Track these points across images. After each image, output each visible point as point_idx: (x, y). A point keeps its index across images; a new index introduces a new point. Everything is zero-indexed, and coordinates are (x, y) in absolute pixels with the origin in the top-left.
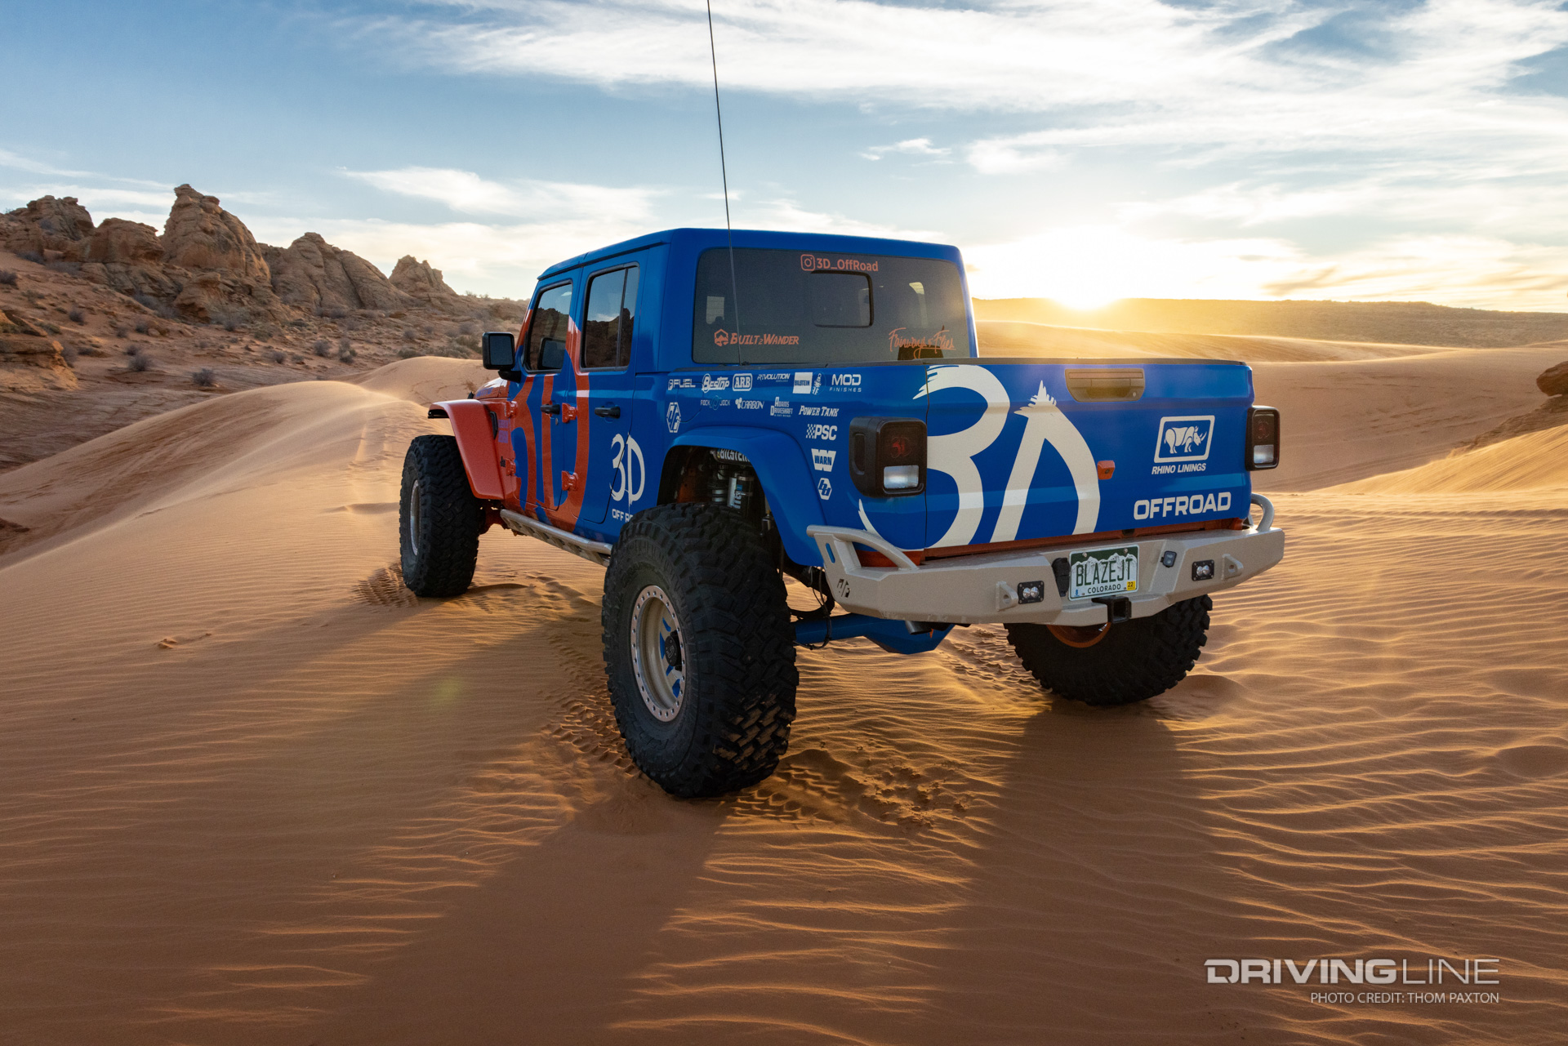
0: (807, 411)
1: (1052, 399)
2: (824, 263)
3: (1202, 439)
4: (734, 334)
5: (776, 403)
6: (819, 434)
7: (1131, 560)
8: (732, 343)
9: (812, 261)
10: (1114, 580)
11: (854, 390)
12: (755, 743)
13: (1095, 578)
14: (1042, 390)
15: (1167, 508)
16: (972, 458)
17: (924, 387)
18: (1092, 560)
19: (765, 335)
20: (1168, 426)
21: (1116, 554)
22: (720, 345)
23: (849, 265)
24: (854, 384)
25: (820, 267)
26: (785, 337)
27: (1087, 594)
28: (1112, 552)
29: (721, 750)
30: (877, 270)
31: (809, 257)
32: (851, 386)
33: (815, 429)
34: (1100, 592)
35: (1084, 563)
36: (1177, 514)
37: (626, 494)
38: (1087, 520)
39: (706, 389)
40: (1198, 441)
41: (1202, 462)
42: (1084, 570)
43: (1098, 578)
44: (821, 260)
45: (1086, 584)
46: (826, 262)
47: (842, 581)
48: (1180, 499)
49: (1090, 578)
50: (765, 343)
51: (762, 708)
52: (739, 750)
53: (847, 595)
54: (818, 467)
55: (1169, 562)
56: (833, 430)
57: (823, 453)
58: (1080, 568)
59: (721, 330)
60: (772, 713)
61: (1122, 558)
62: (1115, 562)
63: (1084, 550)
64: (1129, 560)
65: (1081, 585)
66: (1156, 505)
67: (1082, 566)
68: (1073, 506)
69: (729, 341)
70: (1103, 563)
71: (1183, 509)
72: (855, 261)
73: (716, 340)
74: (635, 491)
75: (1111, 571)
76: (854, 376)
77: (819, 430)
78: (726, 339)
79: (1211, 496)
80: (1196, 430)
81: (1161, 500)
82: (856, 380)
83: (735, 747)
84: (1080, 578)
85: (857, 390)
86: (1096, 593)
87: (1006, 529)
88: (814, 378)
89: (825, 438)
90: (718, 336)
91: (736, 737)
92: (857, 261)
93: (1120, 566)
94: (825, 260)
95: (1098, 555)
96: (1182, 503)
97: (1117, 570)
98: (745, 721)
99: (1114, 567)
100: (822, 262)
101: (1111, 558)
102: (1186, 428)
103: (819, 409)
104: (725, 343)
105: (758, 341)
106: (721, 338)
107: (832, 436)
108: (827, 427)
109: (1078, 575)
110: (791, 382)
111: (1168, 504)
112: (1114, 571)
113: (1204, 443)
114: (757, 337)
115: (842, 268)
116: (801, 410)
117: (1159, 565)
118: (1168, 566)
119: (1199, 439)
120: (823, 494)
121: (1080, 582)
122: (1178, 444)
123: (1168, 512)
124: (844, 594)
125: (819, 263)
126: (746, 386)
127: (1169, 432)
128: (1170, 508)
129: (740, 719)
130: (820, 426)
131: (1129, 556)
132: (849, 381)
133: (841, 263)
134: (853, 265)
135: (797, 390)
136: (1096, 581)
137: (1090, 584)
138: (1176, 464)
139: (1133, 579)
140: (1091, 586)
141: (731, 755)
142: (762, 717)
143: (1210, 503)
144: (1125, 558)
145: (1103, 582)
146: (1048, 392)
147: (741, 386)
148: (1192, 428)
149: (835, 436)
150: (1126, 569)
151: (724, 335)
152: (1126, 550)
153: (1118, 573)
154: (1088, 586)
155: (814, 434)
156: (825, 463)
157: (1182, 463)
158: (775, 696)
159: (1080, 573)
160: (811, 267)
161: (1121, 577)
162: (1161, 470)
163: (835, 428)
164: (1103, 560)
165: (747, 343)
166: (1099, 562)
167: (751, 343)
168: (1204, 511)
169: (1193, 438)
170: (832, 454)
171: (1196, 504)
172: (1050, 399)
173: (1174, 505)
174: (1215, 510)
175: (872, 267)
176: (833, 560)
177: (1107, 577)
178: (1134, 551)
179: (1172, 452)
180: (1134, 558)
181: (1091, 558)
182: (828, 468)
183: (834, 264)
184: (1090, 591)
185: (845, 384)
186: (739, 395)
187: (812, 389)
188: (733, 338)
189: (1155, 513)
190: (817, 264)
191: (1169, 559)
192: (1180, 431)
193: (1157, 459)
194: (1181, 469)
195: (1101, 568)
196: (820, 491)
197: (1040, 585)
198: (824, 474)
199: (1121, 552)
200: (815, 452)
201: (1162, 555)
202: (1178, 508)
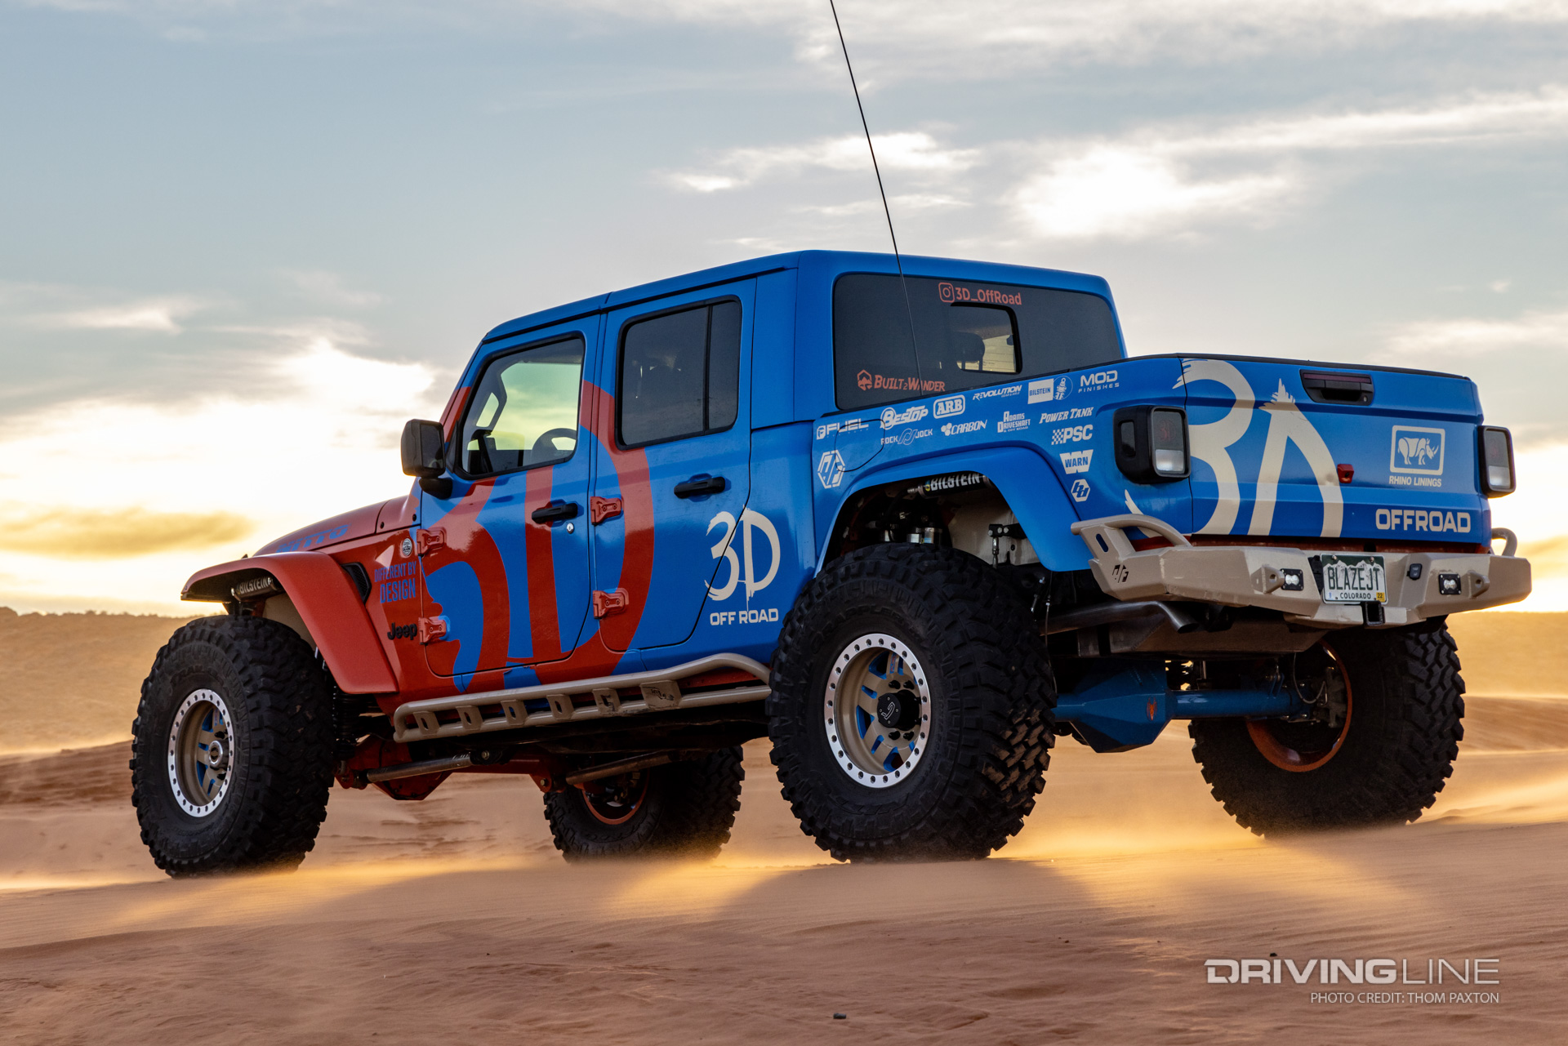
0: (1048, 418)
1: (1291, 397)
2: (964, 294)
3: (1435, 452)
4: (877, 377)
5: (1005, 419)
6: (1069, 437)
7: (1378, 570)
8: (876, 386)
9: (951, 290)
10: (1364, 589)
11: (1111, 386)
12: (1020, 765)
13: (1346, 584)
14: (1282, 388)
15: (1408, 522)
16: (1227, 449)
17: (1181, 378)
18: (1341, 565)
19: (909, 379)
20: (1400, 435)
21: (1363, 562)
22: (864, 388)
23: (990, 296)
24: (1109, 380)
25: (959, 299)
26: (930, 382)
27: (1339, 599)
28: (1359, 559)
29: (991, 770)
30: (1020, 303)
31: (947, 286)
32: (1106, 383)
33: (1063, 433)
34: (1352, 599)
35: (1334, 566)
36: (1418, 529)
37: (741, 588)
38: (1332, 525)
39: (887, 425)
40: (1431, 454)
41: (1437, 477)
42: (1335, 574)
43: (1348, 584)
44: (959, 289)
45: (1338, 588)
46: (966, 292)
47: (1117, 567)
48: (1419, 513)
49: (1341, 583)
50: (910, 388)
51: (1028, 723)
52: (1007, 771)
53: (1125, 579)
54: (1069, 470)
55: (1416, 575)
56: (1088, 430)
57: (1076, 455)
58: (1331, 571)
59: (864, 371)
60: (1037, 731)
61: (1369, 566)
62: (1363, 569)
63: (1335, 554)
64: (1376, 570)
65: (1334, 588)
66: (1396, 517)
67: (1332, 569)
68: (1318, 508)
69: (873, 384)
70: (1352, 569)
71: (1424, 524)
72: (996, 292)
73: (860, 383)
74: (758, 577)
75: (1360, 579)
76: (1108, 373)
77: (1069, 433)
78: (869, 382)
79: (1450, 515)
80: (1428, 443)
81: (1401, 511)
82: (1112, 376)
83: (1002, 767)
84: (1332, 581)
85: (1114, 385)
86: (1348, 599)
87: (1261, 524)
88: (1056, 384)
89: (1079, 439)
90: (861, 379)
91: (1004, 754)
92: (998, 292)
93: (1369, 574)
94: (964, 289)
95: (1348, 560)
96: (1422, 518)
97: (1366, 578)
98: (1013, 736)
99: (1363, 574)
100: (961, 292)
101: (1359, 565)
102: (1417, 440)
103: (1067, 412)
104: (869, 387)
105: (903, 385)
106: (864, 381)
107: (1087, 435)
108: (1080, 428)
109: (1330, 578)
110: (1025, 393)
111: (1409, 517)
112: (1363, 579)
113: (1437, 456)
114: (901, 380)
115: (983, 300)
116: (1042, 418)
117: (1406, 579)
118: (1415, 579)
119: (1431, 452)
120: (1079, 496)
121: (1332, 585)
122: (1411, 455)
123: (1408, 525)
124: (1122, 579)
125: (959, 293)
126: (956, 409)
127: (1402, 441)
128: (1410, 521)
129: (1009, 733)
130: (1070, 429)
131: (1375, 565)
132: (1102, 379)
133: (981, 293)
134: (994, 297)
135: (1032, 400)
136: (1347, 586)
137: (1341, 588)
138: (1412, 476)
139: (1382, 590)
140: (1343, 591)
141: (999, 776)
142: (1028, 735)
143: (1450, 522)
144: (1372, 568)
145: (1353, 588)
146: (1287, 391)
147: (948, 411)
148: (1423, 440)
149: (1091, 435)
150: (1374, 578)
151: (868, 378)
152: (1373, 559)
153: (1366, 582)
154: (1340, 591)
155: (1062, 439)
156: (1079, 463)
157: (1418, 476)
158: (1038, 713)
159: (1331, 575)
160: (951, 298)
161: (1370, 586)
162: (1397, 480)
163: (1090, 427)
164: (1352, 566)
165: (891, 388)
166: (1348, 567)
167: (895, 388)
168: (1445, 530)
169: (1425, 450)
170: (1088, 454)
171: (1436, 521)
172: (1289, 397)
173: (1413, 518)
174: (1455, 531)
175: (1014, 300)
176: (1105, 548)
177: (1356, 585)
178: (1380, 561)
179: (1406, 462)
180: (1380, 568)
181: (1340, 562)
182: (1084, 468)
183: (974, 295)
184: (1343, 596)
185: (1097, 382)
186: (945, 421)
187: (1055, 394)
188: (877, 381)
189: (1396, 525)
190: (956, 295)
191: (1415, 571)
192: (1413, 442)
193: (1393, 469)
194: (1417, 482)
195: (1350, 573)
196: (1075, 495)
197: (1298, 573)
198: (1078, 476)
199: (1367, 559)
200: (1064, 457)
201: (1407, 569)
202: (1419, 523)
